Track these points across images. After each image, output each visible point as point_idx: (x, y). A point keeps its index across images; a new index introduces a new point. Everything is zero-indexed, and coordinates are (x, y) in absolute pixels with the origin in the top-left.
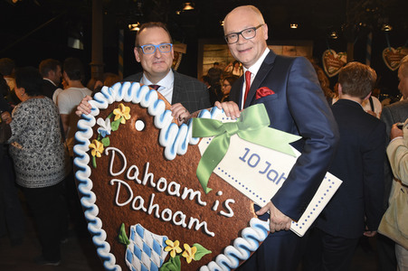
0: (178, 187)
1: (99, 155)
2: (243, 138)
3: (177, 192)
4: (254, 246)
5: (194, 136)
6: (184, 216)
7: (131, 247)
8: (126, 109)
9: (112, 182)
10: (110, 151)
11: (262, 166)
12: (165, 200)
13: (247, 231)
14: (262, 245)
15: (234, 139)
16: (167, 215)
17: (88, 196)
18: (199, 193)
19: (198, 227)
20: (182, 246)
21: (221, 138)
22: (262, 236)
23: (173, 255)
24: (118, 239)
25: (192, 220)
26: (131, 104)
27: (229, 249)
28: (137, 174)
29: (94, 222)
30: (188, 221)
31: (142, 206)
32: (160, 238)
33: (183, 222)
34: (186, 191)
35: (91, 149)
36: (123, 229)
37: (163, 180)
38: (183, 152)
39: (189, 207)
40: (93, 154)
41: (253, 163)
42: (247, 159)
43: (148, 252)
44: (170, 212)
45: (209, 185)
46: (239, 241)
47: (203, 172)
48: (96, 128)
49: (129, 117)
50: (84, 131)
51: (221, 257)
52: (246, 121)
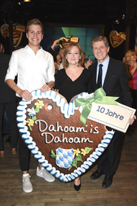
0: (73, 128)
1: (32, 125)
2: (97, 102)
3: (74, 130)
4: (109, 141)
5: (76, 107)
6: (78, 139)
7: (57, 158)
8: (41, 102)
9: (42, 135)
10: (38, 122)
11: (106, 111)
12: (69, 135)
13: (105, 137)
14: (112, 140)
15: (93, 104)
16: (71, 140)
17: (31, 144)
18: (83, 128)
19: (85, 141)
20: (80, 150)
21: (88, 105)
22: (111, 137)
23: (77, 155)
24: (51, 157)
25: (82, 139)
26: (43, 99)
27: (99, 145)
28: (53, 128)
29: (37, 154)
30: (80, 140)
31: (59, 140)
32: (70, 150)
33: (79, 141)
34: (77, 129)
35: (27, 123)
36: (52, 152)
37: (66, 127)
38: (73, 114)
39: (80, 135)
40: (29, 125)
41: (102, 111)
42: (100, 110)
43: (66, 157)
44: (72, 139)
45: (86, 124)
46: (103, 141)
47: (83, 120)
48: (27, 113)
49: (43, 105)
50: (21, 116)
51: (97, 149)
52: (97, 96)
